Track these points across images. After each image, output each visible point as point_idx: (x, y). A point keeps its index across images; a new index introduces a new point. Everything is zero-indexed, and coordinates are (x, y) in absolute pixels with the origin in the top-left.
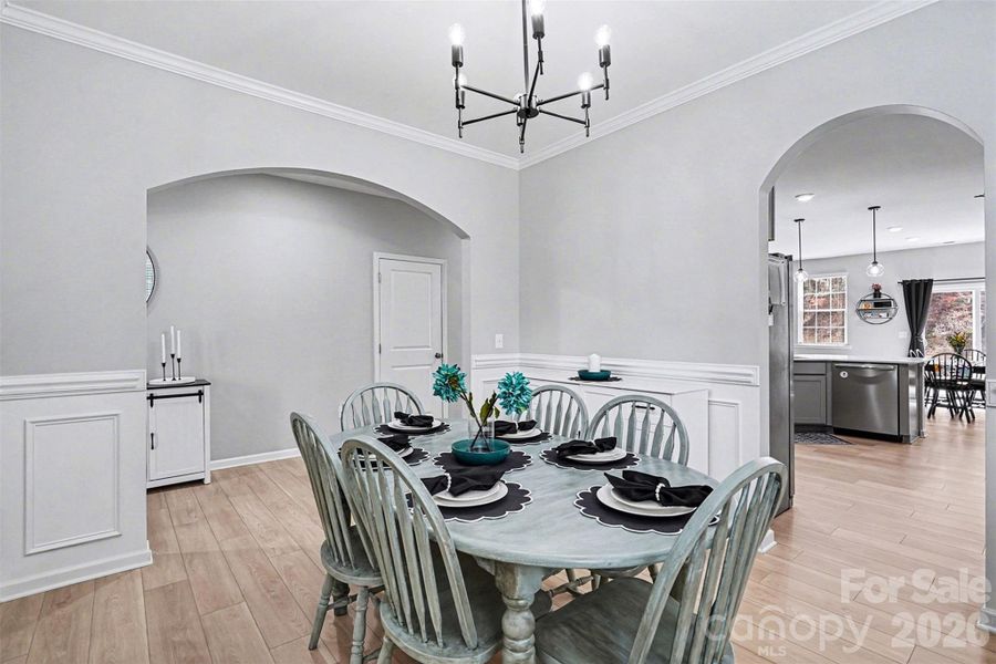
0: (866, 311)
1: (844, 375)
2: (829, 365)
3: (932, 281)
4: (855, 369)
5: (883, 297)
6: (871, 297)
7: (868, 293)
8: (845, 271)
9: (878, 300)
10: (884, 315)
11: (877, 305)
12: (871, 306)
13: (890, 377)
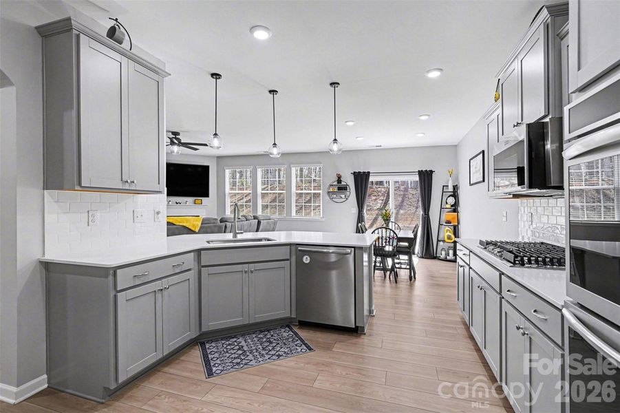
0: (333, 193)
1: (306, 260)
2: (293, 248)
3: (369, 172)
4: (316, 252)
5: (343, 183)
6: (336, 183)
7: (334, 179)
8: (321, 163)
9: (340, 185)
10: (343, 196)
11: (340, 189)
12: (336, 190)
13: (347, 261)
